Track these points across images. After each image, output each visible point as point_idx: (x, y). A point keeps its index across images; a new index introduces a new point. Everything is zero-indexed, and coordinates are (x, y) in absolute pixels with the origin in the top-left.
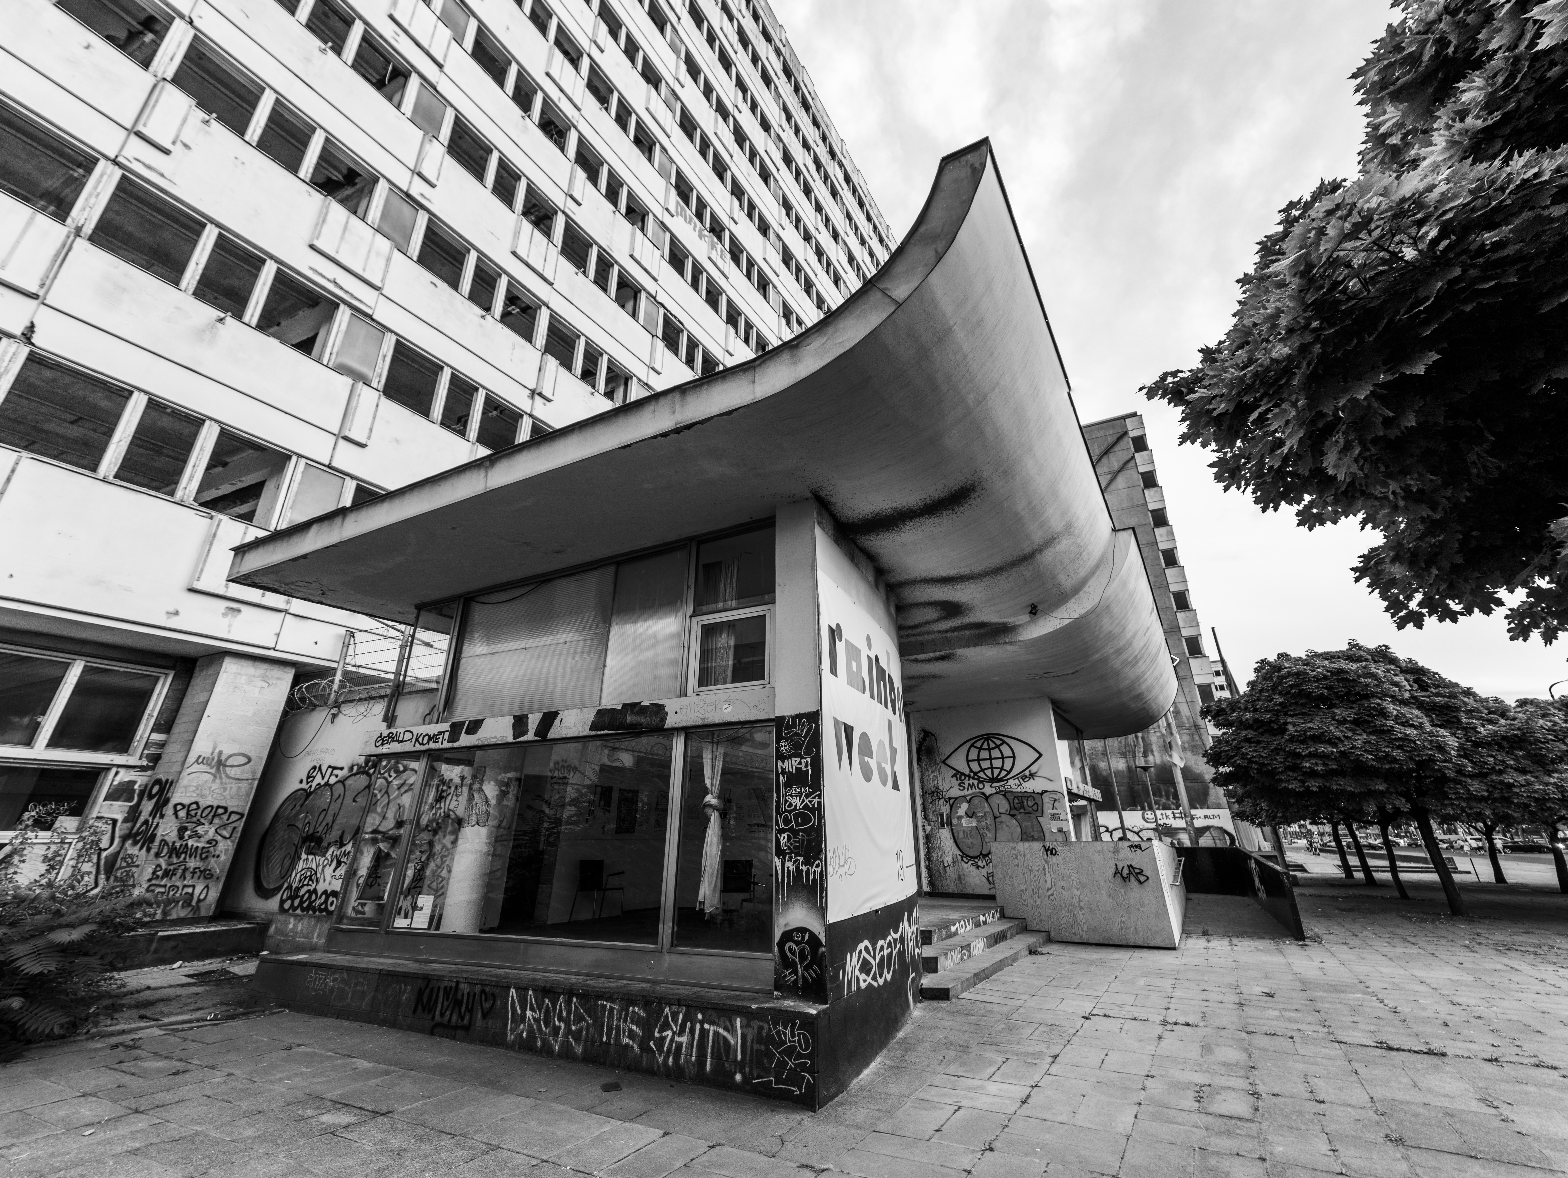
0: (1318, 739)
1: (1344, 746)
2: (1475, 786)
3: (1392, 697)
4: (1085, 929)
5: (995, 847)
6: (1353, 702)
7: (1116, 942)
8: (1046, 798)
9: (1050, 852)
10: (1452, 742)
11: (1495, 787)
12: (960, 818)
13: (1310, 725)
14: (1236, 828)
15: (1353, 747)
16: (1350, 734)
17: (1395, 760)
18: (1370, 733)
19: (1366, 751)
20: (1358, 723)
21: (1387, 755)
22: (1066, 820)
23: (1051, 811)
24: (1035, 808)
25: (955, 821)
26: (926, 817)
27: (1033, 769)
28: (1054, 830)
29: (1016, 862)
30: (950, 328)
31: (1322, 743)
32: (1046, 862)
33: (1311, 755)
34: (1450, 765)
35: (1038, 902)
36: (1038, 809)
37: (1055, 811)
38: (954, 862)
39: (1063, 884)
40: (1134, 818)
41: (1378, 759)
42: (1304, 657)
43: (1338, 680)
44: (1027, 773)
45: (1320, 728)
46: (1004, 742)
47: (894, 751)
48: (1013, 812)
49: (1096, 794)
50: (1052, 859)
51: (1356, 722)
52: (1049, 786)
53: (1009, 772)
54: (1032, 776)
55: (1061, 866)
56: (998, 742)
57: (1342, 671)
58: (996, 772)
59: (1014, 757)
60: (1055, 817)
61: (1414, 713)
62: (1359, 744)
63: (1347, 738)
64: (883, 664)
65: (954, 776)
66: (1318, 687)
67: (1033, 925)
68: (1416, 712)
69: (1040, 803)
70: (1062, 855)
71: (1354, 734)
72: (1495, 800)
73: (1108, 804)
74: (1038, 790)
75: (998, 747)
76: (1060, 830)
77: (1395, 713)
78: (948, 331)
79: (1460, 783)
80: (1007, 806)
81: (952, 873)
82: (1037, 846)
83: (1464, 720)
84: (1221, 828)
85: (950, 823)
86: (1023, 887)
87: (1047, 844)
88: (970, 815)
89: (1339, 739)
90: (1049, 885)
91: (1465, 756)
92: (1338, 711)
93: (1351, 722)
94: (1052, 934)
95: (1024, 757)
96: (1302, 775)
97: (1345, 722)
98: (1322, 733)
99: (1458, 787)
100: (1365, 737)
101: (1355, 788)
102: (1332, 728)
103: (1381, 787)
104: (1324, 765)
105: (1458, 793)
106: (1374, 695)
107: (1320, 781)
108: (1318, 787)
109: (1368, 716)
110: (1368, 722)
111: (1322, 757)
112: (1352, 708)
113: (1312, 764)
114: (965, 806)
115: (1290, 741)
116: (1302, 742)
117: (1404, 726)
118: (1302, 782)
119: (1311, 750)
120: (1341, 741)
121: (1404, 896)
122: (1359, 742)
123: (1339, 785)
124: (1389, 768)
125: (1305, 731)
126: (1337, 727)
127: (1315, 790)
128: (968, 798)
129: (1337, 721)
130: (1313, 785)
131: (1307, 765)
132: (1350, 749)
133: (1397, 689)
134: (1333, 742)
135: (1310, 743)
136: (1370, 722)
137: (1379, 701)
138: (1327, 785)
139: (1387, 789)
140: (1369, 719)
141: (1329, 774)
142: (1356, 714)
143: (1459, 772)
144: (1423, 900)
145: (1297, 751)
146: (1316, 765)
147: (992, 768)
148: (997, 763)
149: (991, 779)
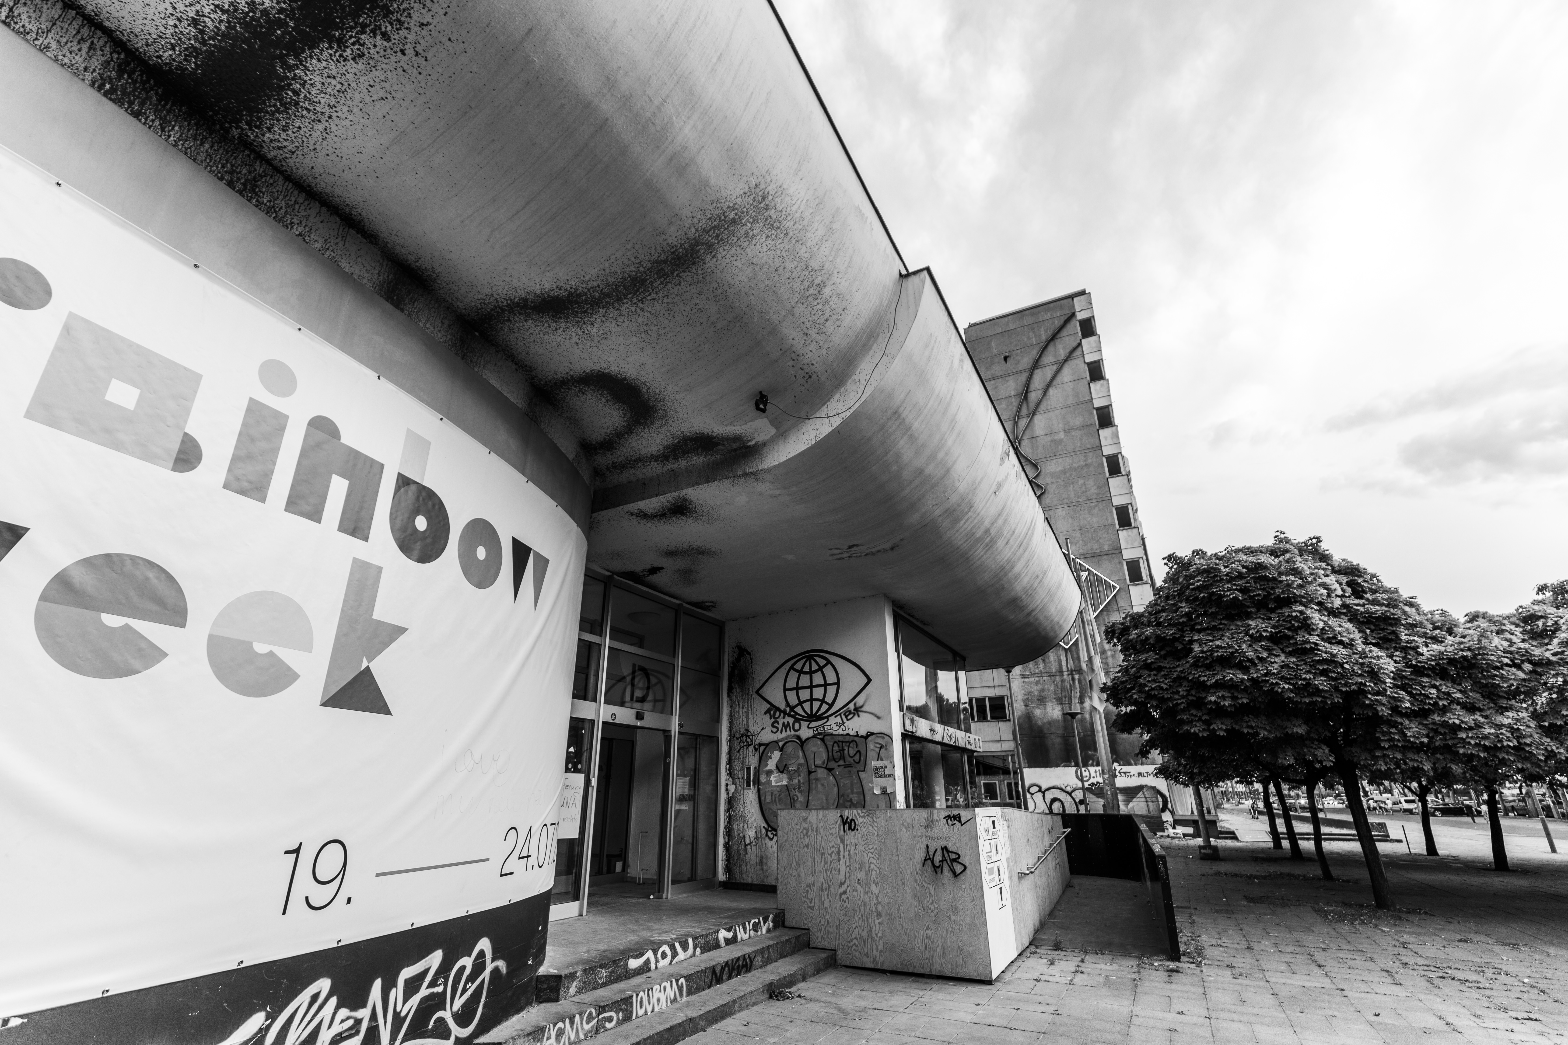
0: (1228, 661)
1: (1258, 671)
2: (1414, 730)
3: (1320, 604)
4: (880, 947)
5: (783, 818)
6: (1272, 611)
7: (917, 970)
8: (872, 743)
9: (849, 825)
11: (1436, 731)
12: (769, 773)
13: (1218, 643)
15: (1268, 674)
16: (1265, 655)
17: (1317, 691)
18: (1290, 653)
19: (1283, 678)
20: (1277, 639)
21: (1308, 683)
22: (892, 776)
24: (857, 757)
25: (763, 778)
26: (731, 773)
27: (861, 700)
28: (877, 792)
29: (806, 841)
31: (1231, 668)
32: (843, 841)
33: (1219, 685)
34: (1384, 699)
35: (827, 904)
36: (861, 761)
37: (881, 764)
38: (757, 838)
41: (1296, 689)
42: (1220, 553)
43: (1256, 580)
44: (851, 707)
45: (1230, 647)
46: (828, 662)
48: (832, 765)
50: (850, 837)
52: (879, 726)
53: (831, 706)
54: (859, 710)
56: (821, 662)
57: (1260, 566)
58: (816, 705)
59: (838, 684)
60: (880, 772)
61: (1345, 628)
62: (1274, 669)
63: (1261, 660)
65: (767, 712)
67: (817, 939)
68: (1348, 625)
69: (863, 751)
70: (862, 830)
71: (1270, 654)
72: (1436, 750)
74: (864, 731)
75: (820, 669)
76: (884, 791)
77: (1321, 624)
79: (1395, 725)
80: (825, 756)
81: (753, 854)
82: (833, 816)
84: (1154, 788)
85: (757, 781)
87: (846, 814)
88: (781, 768)
89: (1251, 661)
90: (841, 878)
91: (1403, 687)
92: (1252, 623)
93: (1266, 639)
94: (840, 954)
95: (851, 682)
96: (1208, 714)
97: (1261, 638)
98: (1232, 653)
99: (1393, 730)
100: (1283, 658)
101: (1269, 732)
102: (1244, 646)
103: (1301, 730)
104: (1234, 698)
105: (1393, 740)
106: (1296, 600)
107: (1228, 721)
108: (1226, 730)
109: (1289, 629)
110: (1289, 638)
111: (1231, 686)
112: (1270, 619)
113: (1218, 697)
114: (776, 755)
115: (1195, 665)
116: (1209, 667)
117: (1330, 643)
118: (1208, 723)
119: (1219, 677)
120: (1255, 665)
121: (1328, 876)
122: (1276, 666)
123: (1248, 727)
124: (1311, 703)
125: (1212, 651)
126: (1250, 646)
127: (1222, 733)
128: (781, 744)
129: (1251, 636)
130: (1220, 728)
131: (1213, 699)
132: (1266, 675)
133: (1325, 592)
134: (1244, 665)
135: (1218, 668)
136: (1293, 638)
137: (1301, 608)
138: (1237, 727)
139: (1308, 732)
140: (1291, 634)
141: (1240, 712)
142: (1274, 627)
143: (1396, 710)
144: (1348, 881)
145: (1202, 679)
146: (1224, 698)
147: (812, 700)
148: (818, 693)
149: (809, 716)
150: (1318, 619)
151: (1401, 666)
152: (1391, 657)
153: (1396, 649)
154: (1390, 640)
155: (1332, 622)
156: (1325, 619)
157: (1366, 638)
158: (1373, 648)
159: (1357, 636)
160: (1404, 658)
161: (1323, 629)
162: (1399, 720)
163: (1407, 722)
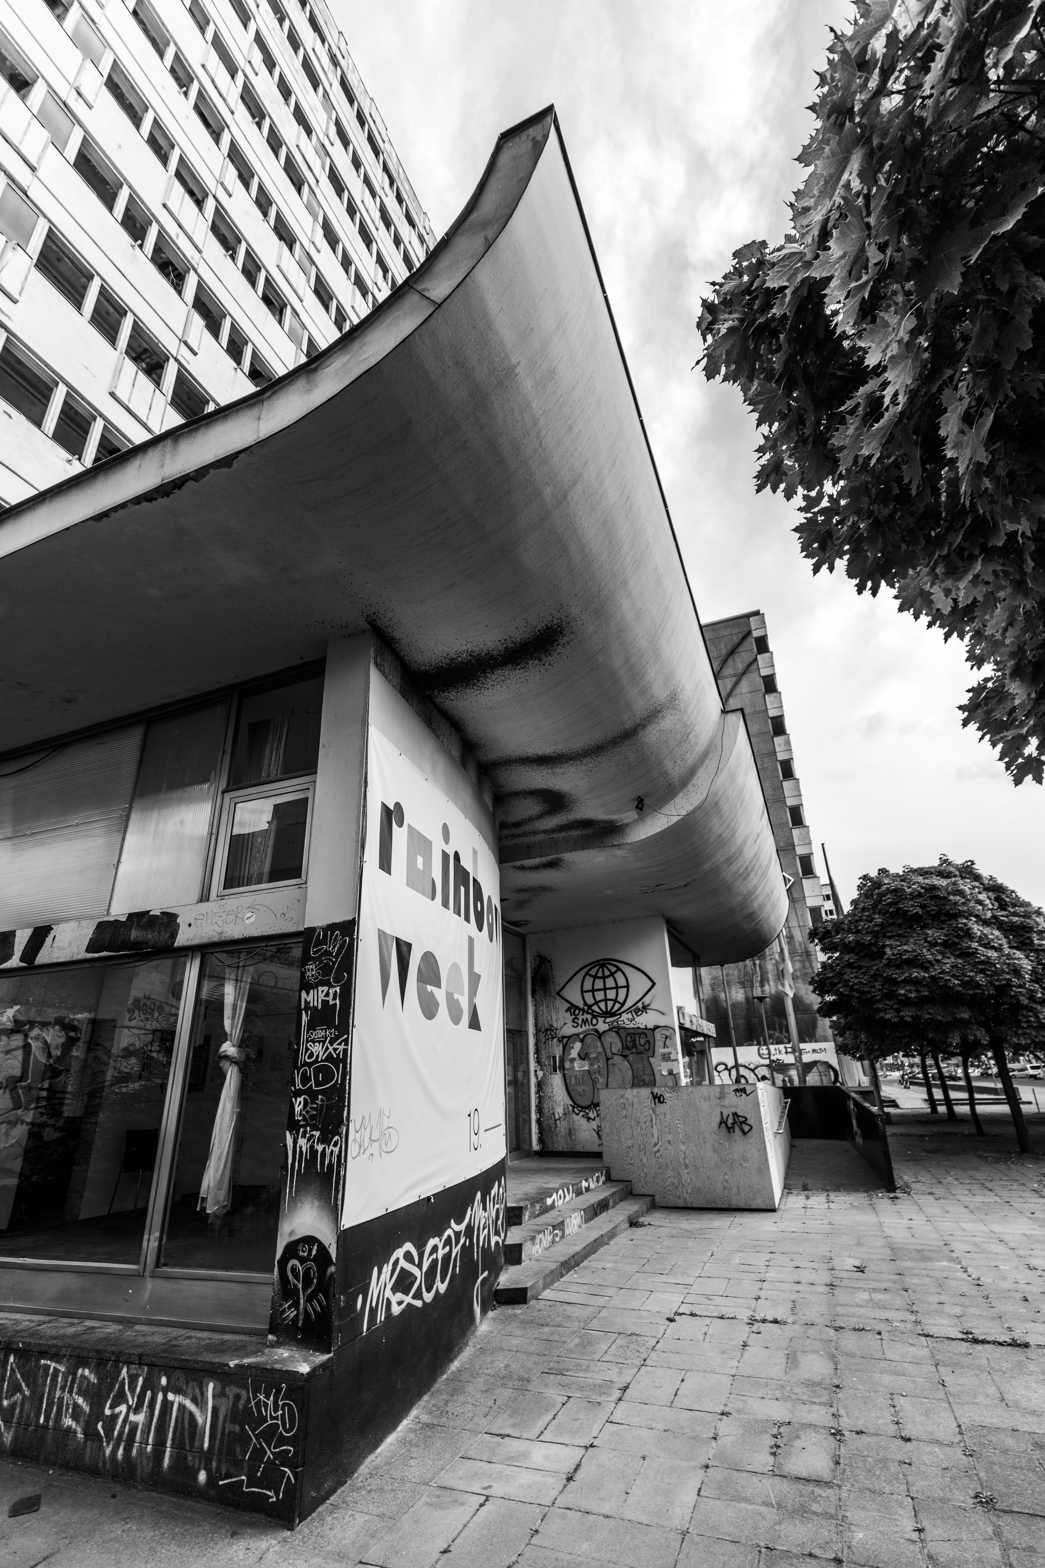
0: (913, 962)
1: (935, 970)
3: (977, 915)
4: (689, 1191)
5: (604, 1096)
6: (944, 922)
7: (719, 1206)
8: (658, 1035)
9: (658, 1099)
10: (1027, 965)
12: (572, 1060)
13: (905, 947)
14: (840, 1062)
15: (943, 972)
16: (940, 957)
17: (978, 986)
18: (957, 957)
19: (954, 976)
20: (948, 945)
21: (972, 979)
22: (677, 1060)
23: (662, 1050)
24: (647, 1046)
25: (567, 1065)
26: (538, 1061)
27: (646, 1000)
28: (665, 1073)
29: (624, 1113)
30: (513, 368)
31: (916, 967)
32: (654, 1112)
33: (907, 981)
34: (1024, 990)
35: (644, 1161)
36: (650, 1049)
37: (666, 1050)
38: (565, 1114)
39: (670, 1137)
40: (749, 1054)
41: (964, 984)
42: (901, 873)
43: (932, 897)
44: (640, 1005)
45: (914, 951)
46: (619, 969)
47: (475, 979)
48: (626, 1052)
49: (709, 1028)
50: (661, 1108)
51: (945, 944)
52: (661, 1021)
53: (623, 1004)
54: (645, 1008)
55: (668, 1116)
56: (613, 969)
57: (934, 887)
58: (610, 1004)
59: (627, 987)
60: (666, 1057)
61: (996, 935)
62: (947, 968)
63: (937, 961)
64: (466, 863)
65: (568, 1010)
66: (913, 906)
67: (639, 1188)
68: (998, 932)
69: (651, 1041)
70: (669, 1102)
71: (944, 957)
73: (723, 1040)
74: (651, 1026)
75: (612, 974)
76: (671, 1073)
77: (979, 933)
78: (510, 371)
79: (1031, 1009)
80: (619, 1045)
81: (562, 1127)
82: (645, 1092)
83: (1036, 942)
84: (826, 1063)
85: (562, 1068)
86: (629, 1143)
87: (656, 1090)
88: (583, 1056)
89: (930, 962)
90: (655, 1140)
92: (930, 932)
93: (941, 944)
94: (657, 1198)
95: (639, 985)
96: (898, 1004)
97: (936, 944)
98: (916, 956)
99: (1030, 1014)
100: (953, 960)
101: (943, 1016)
102: (924, 951)
103: (966, 1016)
104: (918, 991)
105: (1030, 1021)
106: (960, 914)
107: (913, 1009)
108: (912, 1017)
109: (956, 937)
110: (956, 944)
111: (916, 982)
112: (942, 928)
113: (907, 991)
114: (578, 1046)
115: (888, 965)
116: (899, 967)
117: (986, 948)
118: (898, 1011)
119: (907, 975)
120: (933, 965)
121: (980, 1132)
122: (948, 966)
123: (930, 1014)
124: (974, 994)
125: (901, 954)
126: (929, 950)
127: (909, 1019)
128: (581, 1036)
129: (929, 942)
130: (907, 1014)
131: (903, 992)
132: (941, 973)
133: (981, 908)
134: (924, 966)
135: (905, 967)
136: (958, 944)
137: (965, 921)
138: (919, 1014)
139: (970, 1017)
140: (957, 940)
141: (922, 1002)
142: (945, 935)
143: (1032, 998)
144: (995, 1136)
145: (894, 976)
146: (910, 991)
147: (606, 1000)
148: (611, 994)
149: (604, 1013)
150: (977, 929)
151: (1034, 964)
152: (1027, 957)
153: (1031, 951)
154: (1026, 944)
155: (987, 930)
156: (981, 928)
157: (1009, 943)
158: (1015, 951)
159: (1004, 941)
160: (1037, 958)
161: (980, 937)
162: (1034, 1006)
163: (1039, 1008)
